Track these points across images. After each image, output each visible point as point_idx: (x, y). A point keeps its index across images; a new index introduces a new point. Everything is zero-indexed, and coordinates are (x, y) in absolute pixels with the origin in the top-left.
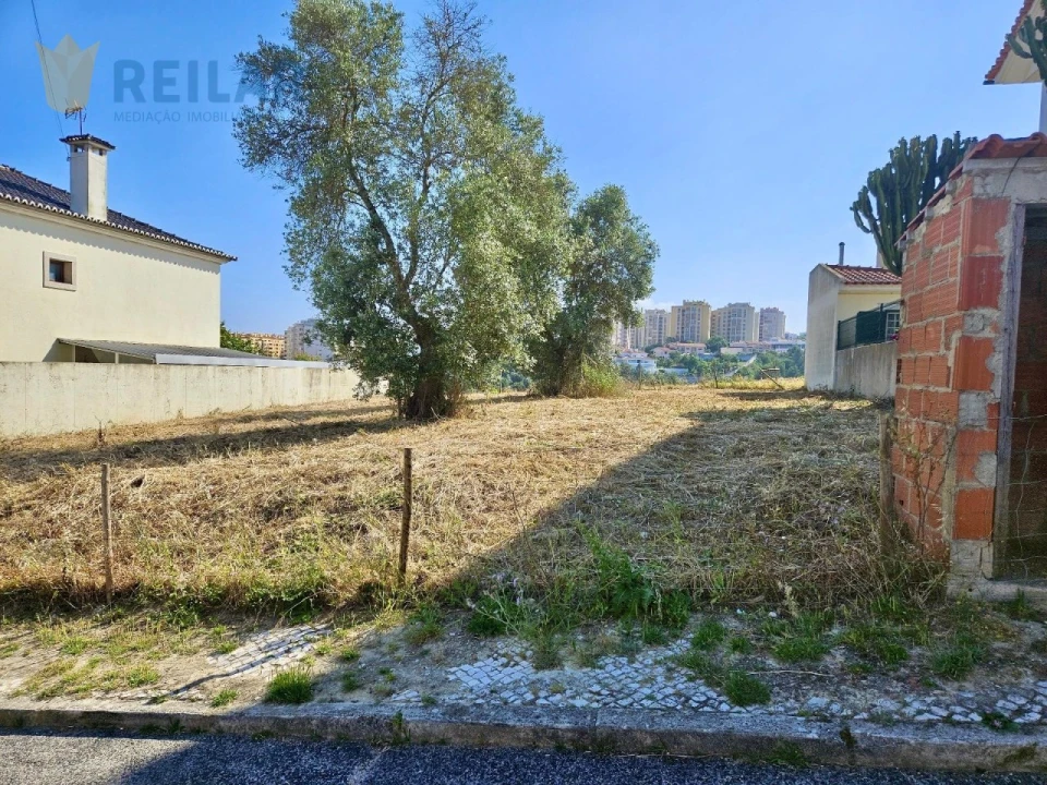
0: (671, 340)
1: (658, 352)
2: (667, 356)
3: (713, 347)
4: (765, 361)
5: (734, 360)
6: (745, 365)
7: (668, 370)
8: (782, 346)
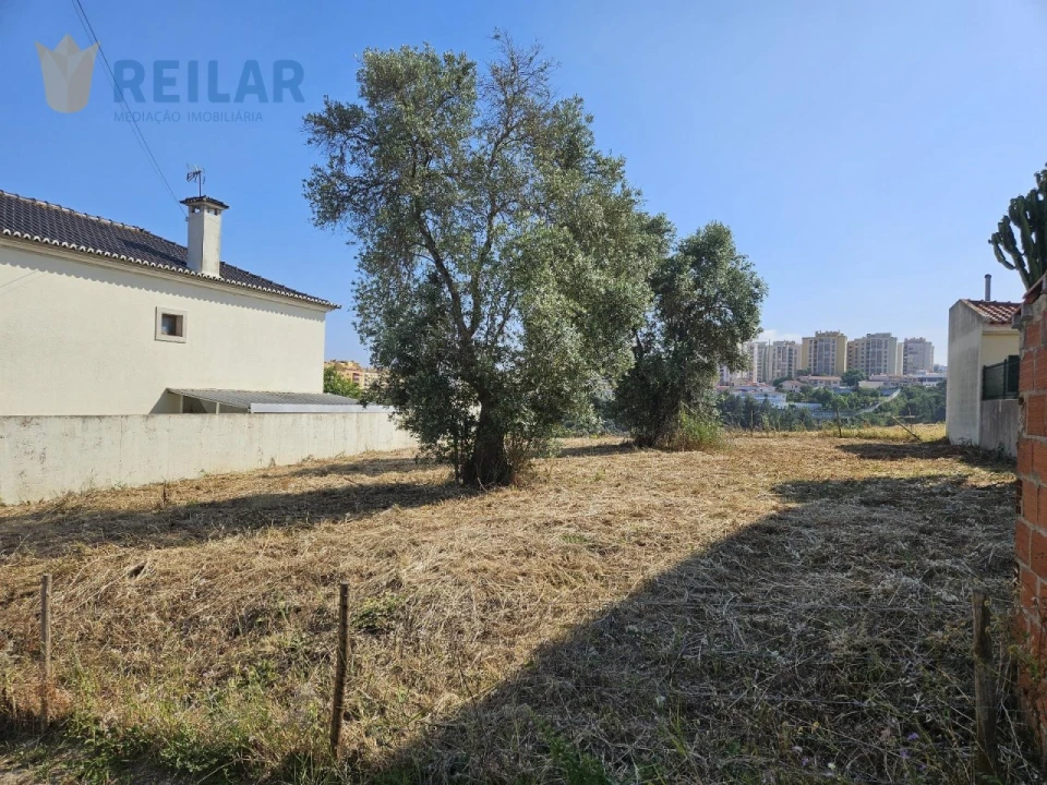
0: (801, 373)
1: (787, 385)
2: (798, 390)
3: (850, 380)
4: (910, 395)
5: (874, 394)
6: (888, 400)
7: (799, 405)
8: (931, 380)
